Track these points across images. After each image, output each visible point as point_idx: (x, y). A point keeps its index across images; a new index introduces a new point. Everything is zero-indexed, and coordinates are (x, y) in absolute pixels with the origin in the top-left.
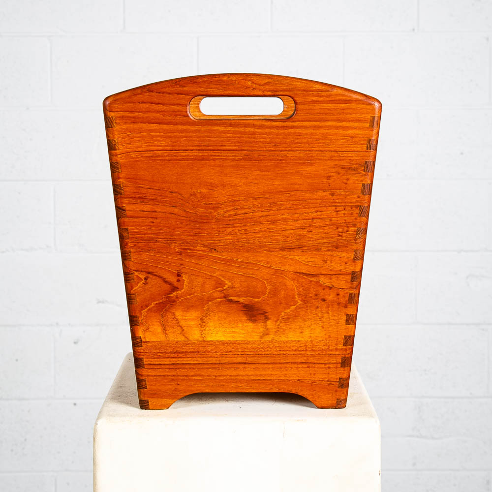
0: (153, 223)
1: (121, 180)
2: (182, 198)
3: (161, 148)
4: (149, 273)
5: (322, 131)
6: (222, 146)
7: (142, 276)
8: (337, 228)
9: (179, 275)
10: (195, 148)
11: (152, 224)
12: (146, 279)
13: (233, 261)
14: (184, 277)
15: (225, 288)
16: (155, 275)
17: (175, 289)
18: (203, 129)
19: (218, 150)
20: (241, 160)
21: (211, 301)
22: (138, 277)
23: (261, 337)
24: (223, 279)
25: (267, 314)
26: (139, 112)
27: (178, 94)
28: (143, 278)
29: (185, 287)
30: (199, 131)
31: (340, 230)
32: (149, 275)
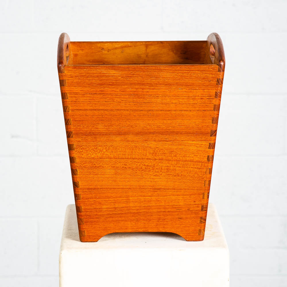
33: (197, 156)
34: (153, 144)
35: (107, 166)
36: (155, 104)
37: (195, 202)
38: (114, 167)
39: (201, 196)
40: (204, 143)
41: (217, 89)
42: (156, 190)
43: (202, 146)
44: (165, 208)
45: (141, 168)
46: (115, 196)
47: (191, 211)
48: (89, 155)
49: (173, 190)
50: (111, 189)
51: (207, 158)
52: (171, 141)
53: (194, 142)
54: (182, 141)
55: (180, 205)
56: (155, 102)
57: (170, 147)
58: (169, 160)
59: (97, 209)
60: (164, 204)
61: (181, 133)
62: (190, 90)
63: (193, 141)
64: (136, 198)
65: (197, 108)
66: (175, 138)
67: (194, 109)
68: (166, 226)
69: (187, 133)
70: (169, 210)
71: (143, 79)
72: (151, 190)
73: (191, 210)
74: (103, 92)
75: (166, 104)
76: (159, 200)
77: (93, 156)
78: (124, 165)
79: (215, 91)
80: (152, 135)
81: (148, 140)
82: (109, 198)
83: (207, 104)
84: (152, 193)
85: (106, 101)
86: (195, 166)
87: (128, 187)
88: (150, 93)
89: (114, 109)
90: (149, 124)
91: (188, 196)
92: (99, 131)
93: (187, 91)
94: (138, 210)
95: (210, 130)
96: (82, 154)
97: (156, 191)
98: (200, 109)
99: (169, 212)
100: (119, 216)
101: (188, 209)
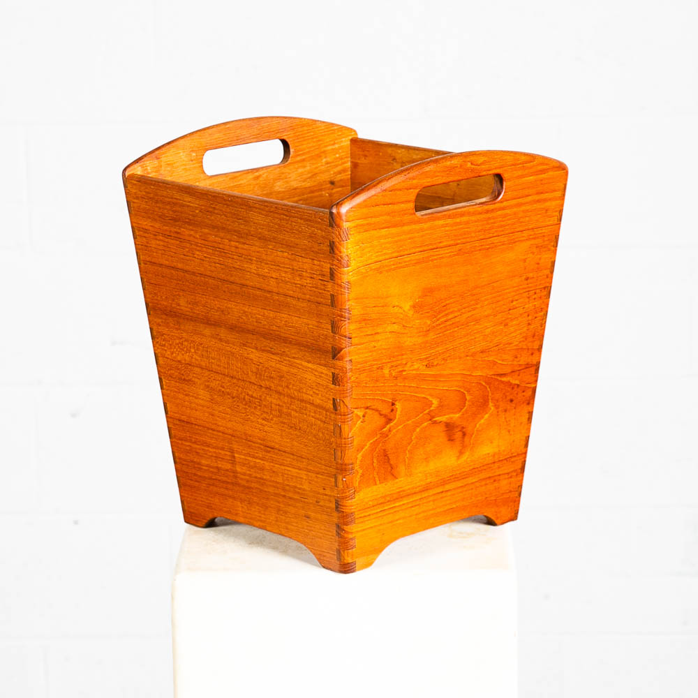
0: (375, 347)
1: (350, 303)
2: (402, 312)
3: (387, 257)
4: (367, 408)
5: (523, 208)
6: (440, 242)
7: (361, 414)
8: (528, 316)
9: (393, 404)
10: (417, 250)
11: (374, 349)
12: (364, 416)
13: (441, 376)
14: (398, 406)
15: (432, 408)
16: (373, 409)
17: (389, 420)
18: (425, 226)
19: (437, 248)
20: (455, 255)
21: (418, 427)
22: (357, 415)
23: (458, 458)
24: (431, 399)
25: (464, 430)
26: (372, 217)
27: (407, 189)
28: (361, 416)
29: (397, 417)
30: (422, 230)
31: (530, 318)
32: (367, 410)
33: (318, 394)
34: (254, 355)
35: (199, 382)
36: (248, 273)
37: (324, 489)
38: (208, 386)
39: (331, 479)
40: (324, 370)
41: (331, 261)
42: (269, 449)
43: (323, 375)
44: (284, 490)
45: (244, 399)
46: (215, 445)
47: (322, 506)
48: (174, 355)
49: (292, 456)
50: (208, 429)
51: (332, 402)
52: (278, 354)
53: (310, 365)
54: (294, 358)
55: (304, 490)
56: (249, 270)
57: (278, 366)
58: (280, 393)
59: (195, 462)
60: (282, 481)
61: (290, 342)
62: (294, 256)
63: (309, 362)
64: (243, 457)
65: (308, 296)
66: (282, 350)
67: (303, 296)
68: (289, 527)
69: (298, 344)
70: (290, 495)
71: (228, 220)
72: (262, 447)
73: (320, 504)
74: (179, 236)
75: (264, 277)
76: (274, 469)
77: (179, 358)
78: (221, 386)
79: (329, 266)
80: (250, 336)
81: (248, 345)
82: (209, 446)
83: (321, 291)
84: (264, 453)
85: (185, 253)
86: (318, 416)
87: (230, 431)
88: (241, 251)
89: (195, 271)
90: (245, 312)
91: (314, 475)
92: (181, 310)
93: (289, 257)
94: (248, 481)
95: (330, 345)
96: (166, 350)
97: (269, 452)
98: (312, 298)
99: (290, 498)
100: (225, 485)
101: (316, 502)
